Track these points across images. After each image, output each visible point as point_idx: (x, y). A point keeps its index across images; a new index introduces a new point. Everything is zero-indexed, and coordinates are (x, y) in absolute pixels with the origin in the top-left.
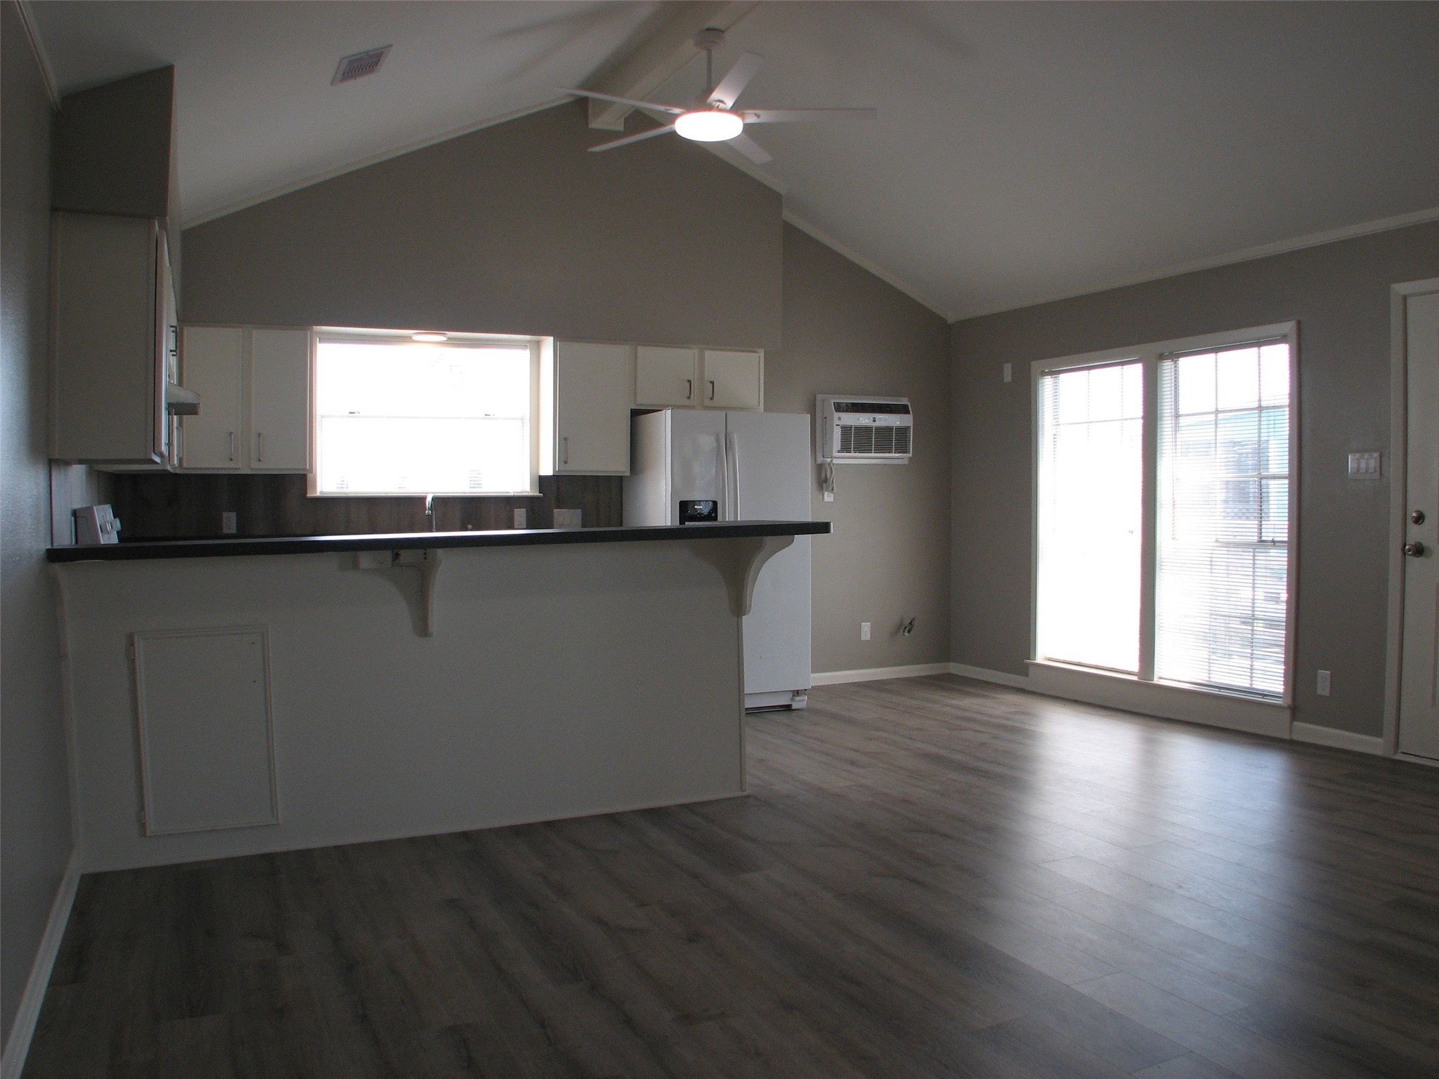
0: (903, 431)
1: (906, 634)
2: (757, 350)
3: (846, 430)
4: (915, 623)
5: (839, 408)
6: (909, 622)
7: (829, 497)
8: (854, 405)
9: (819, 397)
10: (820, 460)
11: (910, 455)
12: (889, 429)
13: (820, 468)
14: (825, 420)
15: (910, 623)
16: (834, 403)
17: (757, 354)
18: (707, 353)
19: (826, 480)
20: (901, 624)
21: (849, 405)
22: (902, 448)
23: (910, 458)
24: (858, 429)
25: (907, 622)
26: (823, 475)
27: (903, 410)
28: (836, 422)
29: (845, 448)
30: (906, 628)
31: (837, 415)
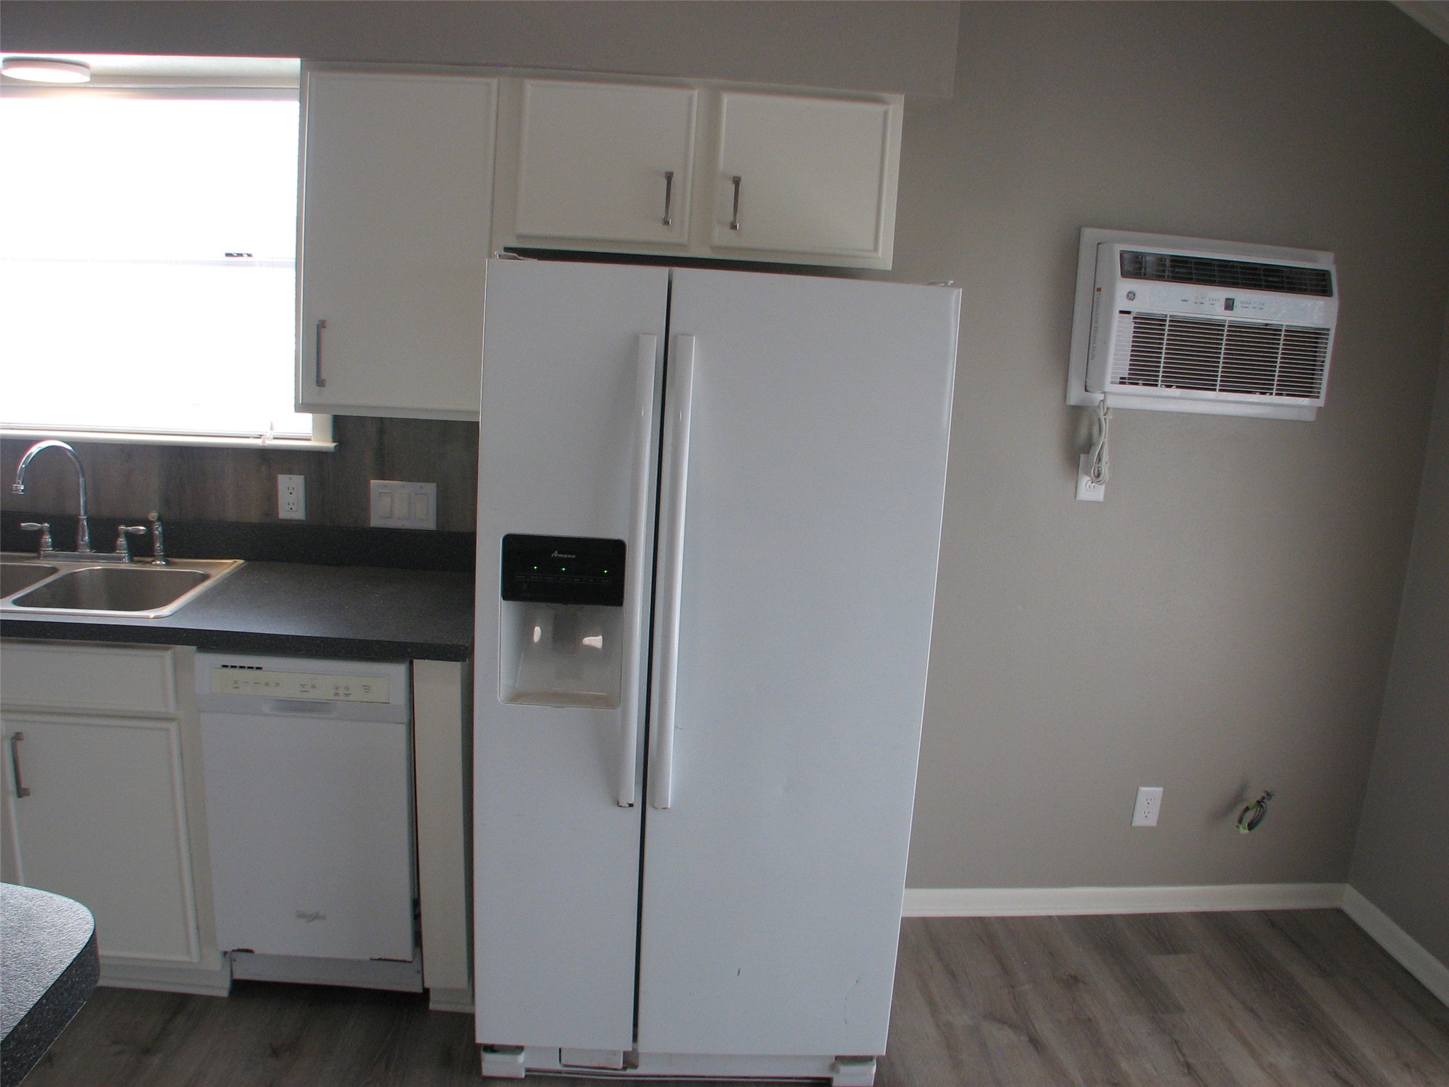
0: (1307, 340)
1: (1243, 831)
2: (886, 96)
3: (1147, 327)
4: (1269, 804)
5: (1136, 267)
6: (1259, 798)
7: (1089, 490)
8: (1178, 261)
9: (1089, 235)
10: (1076, 395)
11: (1320, 402)
12: (1269, 332)
13: (1076, 414)
14: (1096, 293)
15: (1259, 803)
16: (1122, 253)
17: (878, 108)
18: (726, 98)
19: (1088, 446)
20: (1238, 797)
21: (1168, 262)
22: (1301, 384)
23: (1319, 409)
24: (1184, 327)
25: (1253, 797)
26: (1083, 432)
27: (1316, 284)
28: (1121, 303)
29: (1142, 373)
30: (1247, 809)
31: (1125, 286)
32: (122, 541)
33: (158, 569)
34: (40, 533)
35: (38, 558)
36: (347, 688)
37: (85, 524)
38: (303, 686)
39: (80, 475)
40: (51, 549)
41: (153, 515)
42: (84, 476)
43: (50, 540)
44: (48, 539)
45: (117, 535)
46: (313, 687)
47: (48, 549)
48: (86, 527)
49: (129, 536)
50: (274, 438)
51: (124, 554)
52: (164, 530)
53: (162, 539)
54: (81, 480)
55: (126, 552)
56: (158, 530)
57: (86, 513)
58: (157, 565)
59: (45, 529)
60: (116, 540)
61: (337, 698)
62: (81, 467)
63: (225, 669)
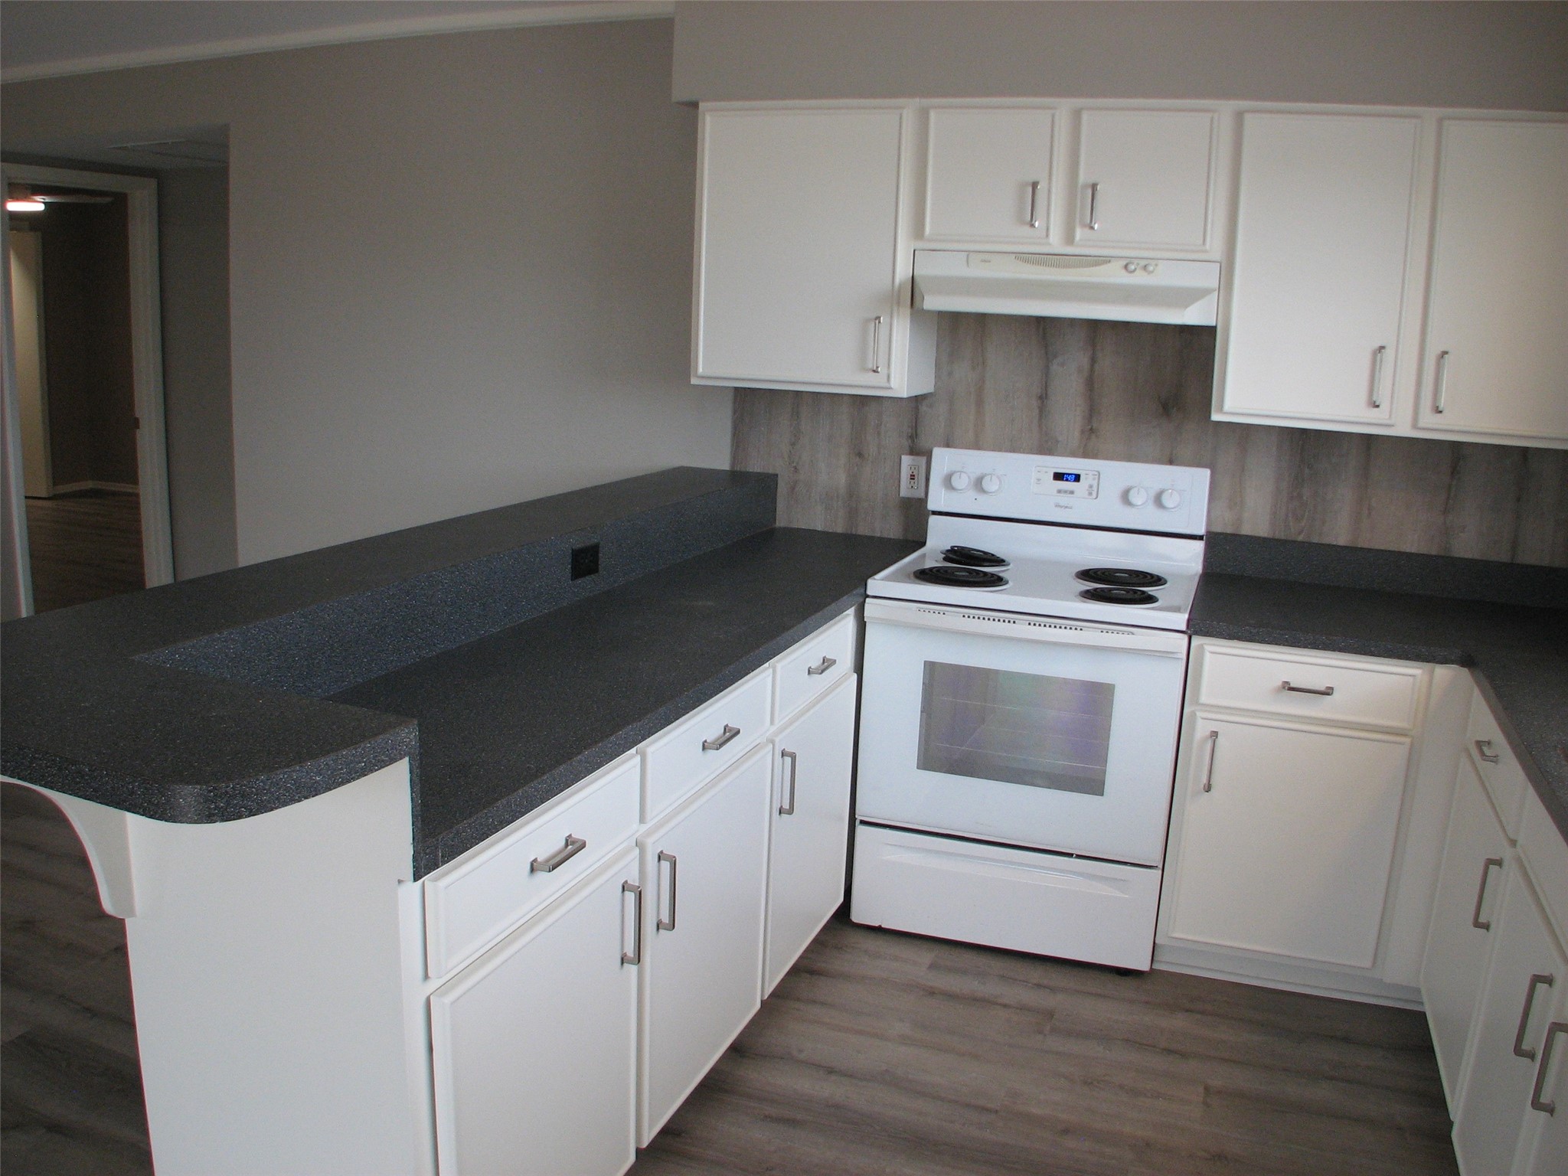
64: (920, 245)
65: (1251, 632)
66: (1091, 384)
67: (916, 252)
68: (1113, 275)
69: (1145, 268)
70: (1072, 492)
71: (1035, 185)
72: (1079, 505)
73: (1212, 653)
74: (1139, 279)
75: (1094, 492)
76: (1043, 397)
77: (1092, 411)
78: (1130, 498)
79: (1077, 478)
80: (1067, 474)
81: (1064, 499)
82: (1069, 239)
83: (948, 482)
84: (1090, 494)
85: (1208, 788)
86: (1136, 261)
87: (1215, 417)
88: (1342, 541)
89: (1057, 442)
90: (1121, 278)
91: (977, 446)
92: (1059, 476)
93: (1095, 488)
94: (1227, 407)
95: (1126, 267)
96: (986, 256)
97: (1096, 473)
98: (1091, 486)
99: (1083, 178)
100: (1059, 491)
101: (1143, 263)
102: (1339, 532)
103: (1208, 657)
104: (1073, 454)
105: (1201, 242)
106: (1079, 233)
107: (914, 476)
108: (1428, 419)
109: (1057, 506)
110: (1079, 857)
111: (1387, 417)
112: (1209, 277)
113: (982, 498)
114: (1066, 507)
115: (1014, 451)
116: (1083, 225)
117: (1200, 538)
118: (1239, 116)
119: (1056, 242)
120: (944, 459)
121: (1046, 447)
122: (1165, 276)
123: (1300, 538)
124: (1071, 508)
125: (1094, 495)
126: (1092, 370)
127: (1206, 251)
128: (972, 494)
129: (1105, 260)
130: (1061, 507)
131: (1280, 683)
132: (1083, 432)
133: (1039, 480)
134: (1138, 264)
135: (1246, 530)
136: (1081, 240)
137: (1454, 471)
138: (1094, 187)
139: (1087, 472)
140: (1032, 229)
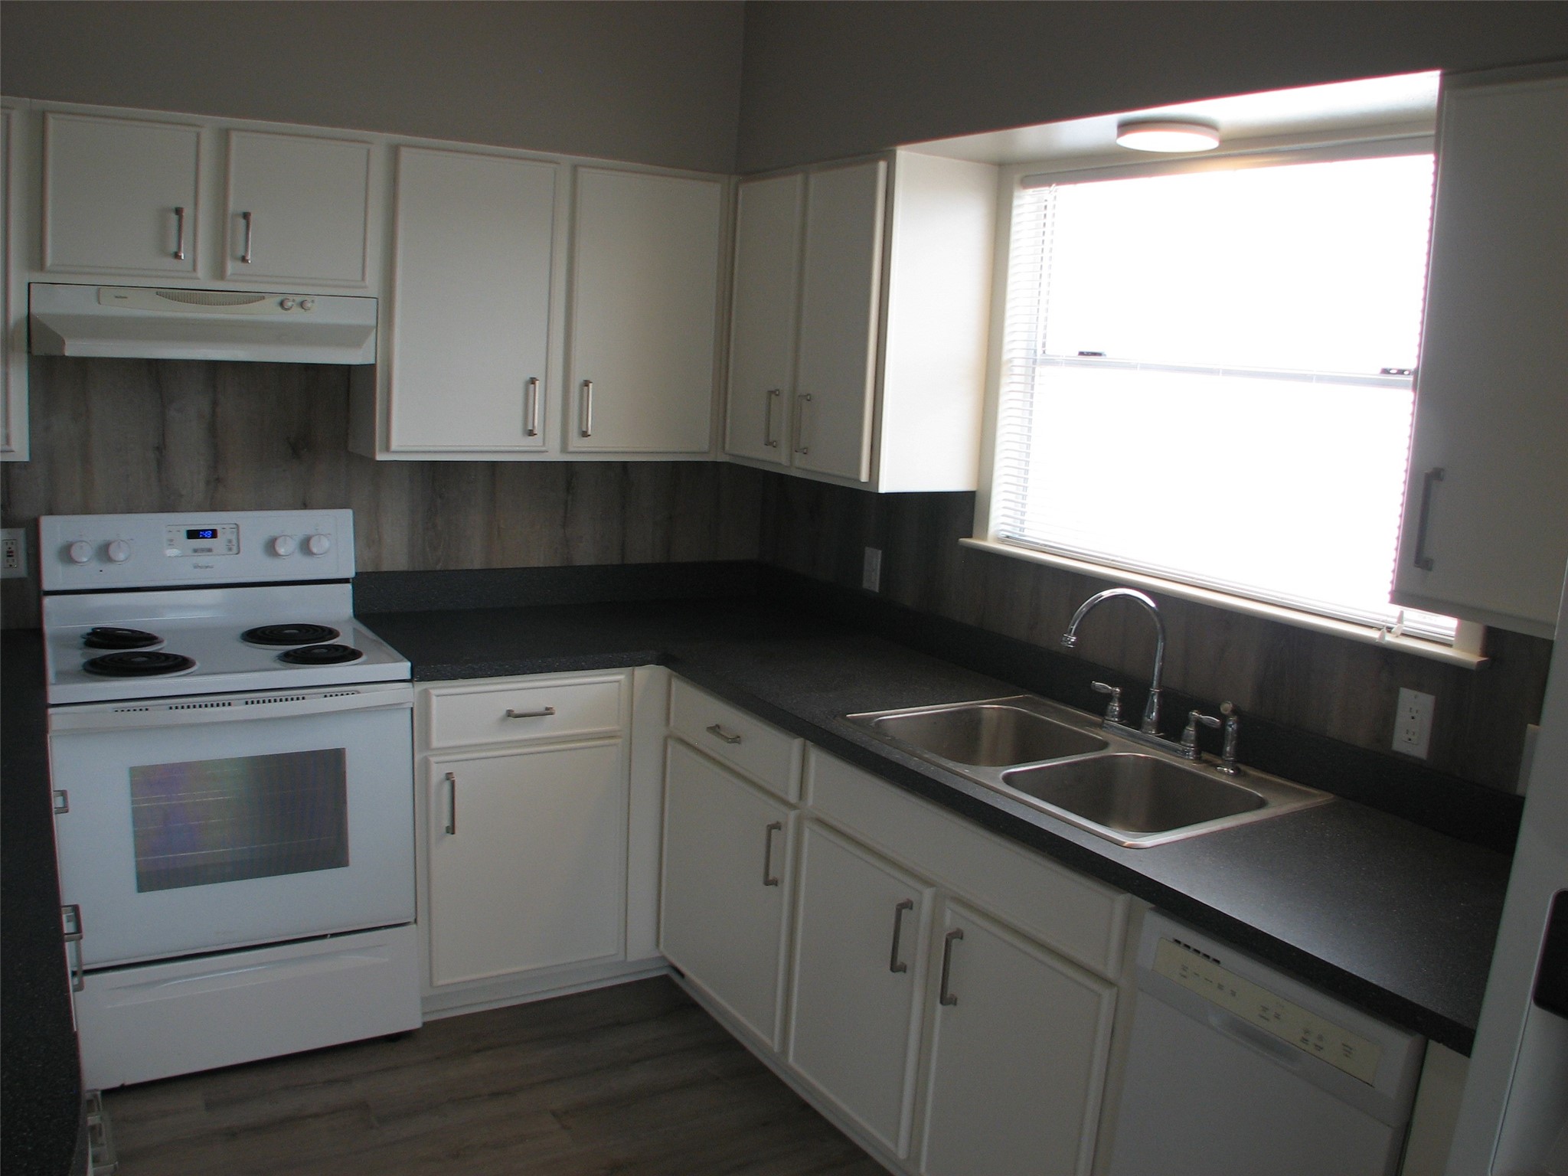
32: (1190, 731)
33: (1223, 780)
34: (1109, 697)
35: (1101, 726)
36: (1320, 1038)
37: (1155, 701)
38: (1265, 1009)
39: (1160, 637)
40: (1116, 720)
41: (1226, 707)
42: (1164, 639)
43: (1117, 709)
44: (1116, 707)
45: (1186, 722)
46: (1277, 1016)
47: (1113, 719)
48: (1155, 705)
49: (1199, 724)
50: (1403, 635)
51: (1190, 746)
52: (1239, 731)
53: (1234, 742)
54: (1160, 645)
55: (1192, 745)
56: (1232, 726)
57: (1160, 686)
58: (1222, 772)
59: (1114, 694)
60: (1184, 728)
61: (1303, 1046)
62: (1163, 627)
63: (1176, 946)
64: (37, 277)
65: (474, 669)
66: (214, 430)
67: (32, 285)
68: (266, 312)
69: (302, 305)
70: (210, 550)
71: (179, 211)
72: (220, 564)
73: (438, 696)
74: (295, 316)
75: (235, 548)
76: (160, 449)
77: (217, 459)
78: (277, 548)
79: (214, 534)
80: (202, 530)
81: (203, 559)
82: (220, 272)
83: (66, 554)
84: (230, 549)
85: (451, 829)
86: (291, 297)
87: (380, 457)
88: (477, 565)
89: (181, 496)
90: (278, 316)
91: (86, 509)
92: (193, 534)
93: (234, 542)
94: (394, 446)
95: (282, 304)
96: (122, 292)
97: (234, 526)
98: (230, 541)
99: (234, 205)
100: (195, 551)
101: (299, 299)
102: (474, 557)
103: (434, 700)
104: (200, 508)
105: (359, 278)
106: (231, 267)
107: (11, 552)
108: (576, 443)
109: (196, 567)
110: (334, 935)
111: (541, 444)
112: (365, 315)
113: (110, 568)
114: (207, 567)
115: (130, 511)
116: (234, 258)
117: (345, 581)
118: (394, 152)
119: (203, 278)
120: (54, 530)
121: (167, 504)
122: (320, 314)
123: (438, 568)
124: (212, 567)
125: (235, 550)
126: (214, 413)
127: (366, 287)
128: (95, 565)
129: (260, 296)
130: (201, 567)
131: (503, 712)
132: (208, 483)
133: (171, 540)
134: (294, 301)
135: (386, 567)
136: (232, 274)
137: (569, 488)
138: (246, 216)
139: (225, 526)
140: (176, 261)
